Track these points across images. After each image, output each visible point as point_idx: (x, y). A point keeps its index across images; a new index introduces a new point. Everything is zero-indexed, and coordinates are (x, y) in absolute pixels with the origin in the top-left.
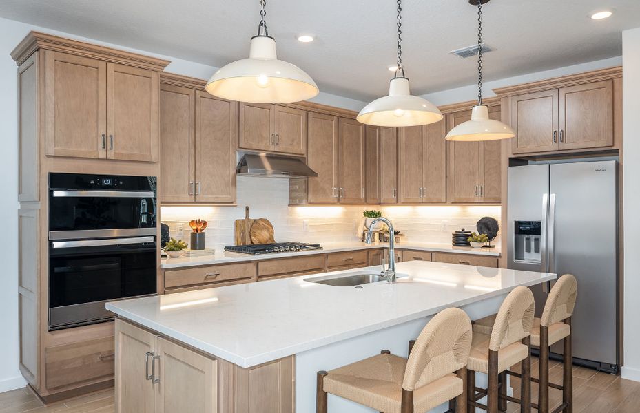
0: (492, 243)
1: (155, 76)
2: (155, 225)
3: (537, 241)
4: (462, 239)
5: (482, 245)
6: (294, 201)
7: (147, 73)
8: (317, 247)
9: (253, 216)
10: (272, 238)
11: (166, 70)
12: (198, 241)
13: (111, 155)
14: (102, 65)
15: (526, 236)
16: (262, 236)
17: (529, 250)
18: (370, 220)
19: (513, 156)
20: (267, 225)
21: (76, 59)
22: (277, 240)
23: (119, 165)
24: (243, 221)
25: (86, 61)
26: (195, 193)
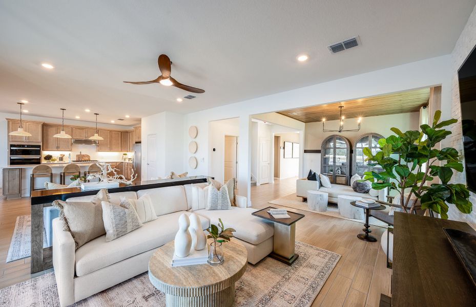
1: (40, 125)
9: (82, 154)
12: (61, 159)
14: (25, 123)
16: (87, 158)
20: (88, 156)
21: (17, 122)
22: (92, 159)
23: (30, 143)
24: (79, 155)
26: (58, 148)
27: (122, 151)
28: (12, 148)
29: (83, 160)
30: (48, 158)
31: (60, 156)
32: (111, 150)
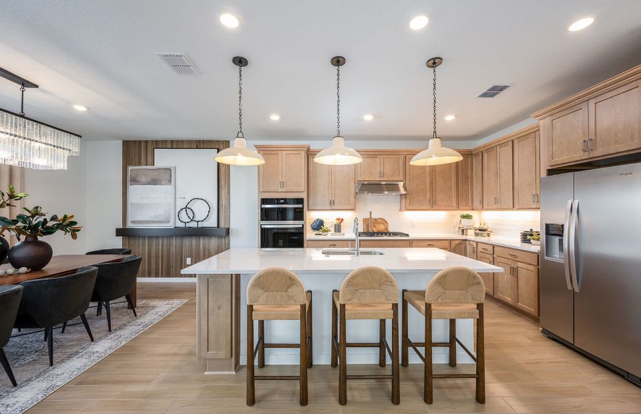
2: (303, 219)
3: (561, 242)
7: (300, 152)
8: (407, 235)
9: (374, 216)
10: (387, 229)
12: (338, 228)
13: (284, 190)
14: (280, 152)
15: (554, 238)
16: (381, 227)
18: (463, 220)
19: (550, 168)
20: (384, 222)
21: (270, 152)
22: (391, 230)
23: (288, 194)
24: (368, 219)
25: (275, 153)
26: (332, 205)
27: (458, 208)
28: (263, 206)
29: (375, 230)
30: (319, 226)
31: (336, 222)
32: (433, 205)
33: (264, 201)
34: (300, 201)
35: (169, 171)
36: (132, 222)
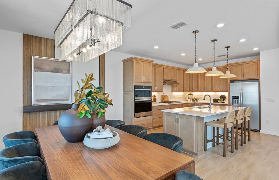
0: (224, 102)
1: (151, 64)
2: (151, 97)
3: (238, 101)
4: (216, 100)
5: (222, 102)
6: (172, 91)
7: (150, 63)
8: (180, 102)
10: (168, 100)
11: (153, 62)
12: (155, 100)
13: (144, 81)
14: (143, 62)
15: (235, 100)
17: (235, 103)
18: (190, 96)
19: (231, 80)
21: (139, 62)
25: (140, 62)
27: (189, 91)
28: (136, 90)
33: (136, 87)
34: (150, 87)
35: (68, 64)
36: (37, 101)
